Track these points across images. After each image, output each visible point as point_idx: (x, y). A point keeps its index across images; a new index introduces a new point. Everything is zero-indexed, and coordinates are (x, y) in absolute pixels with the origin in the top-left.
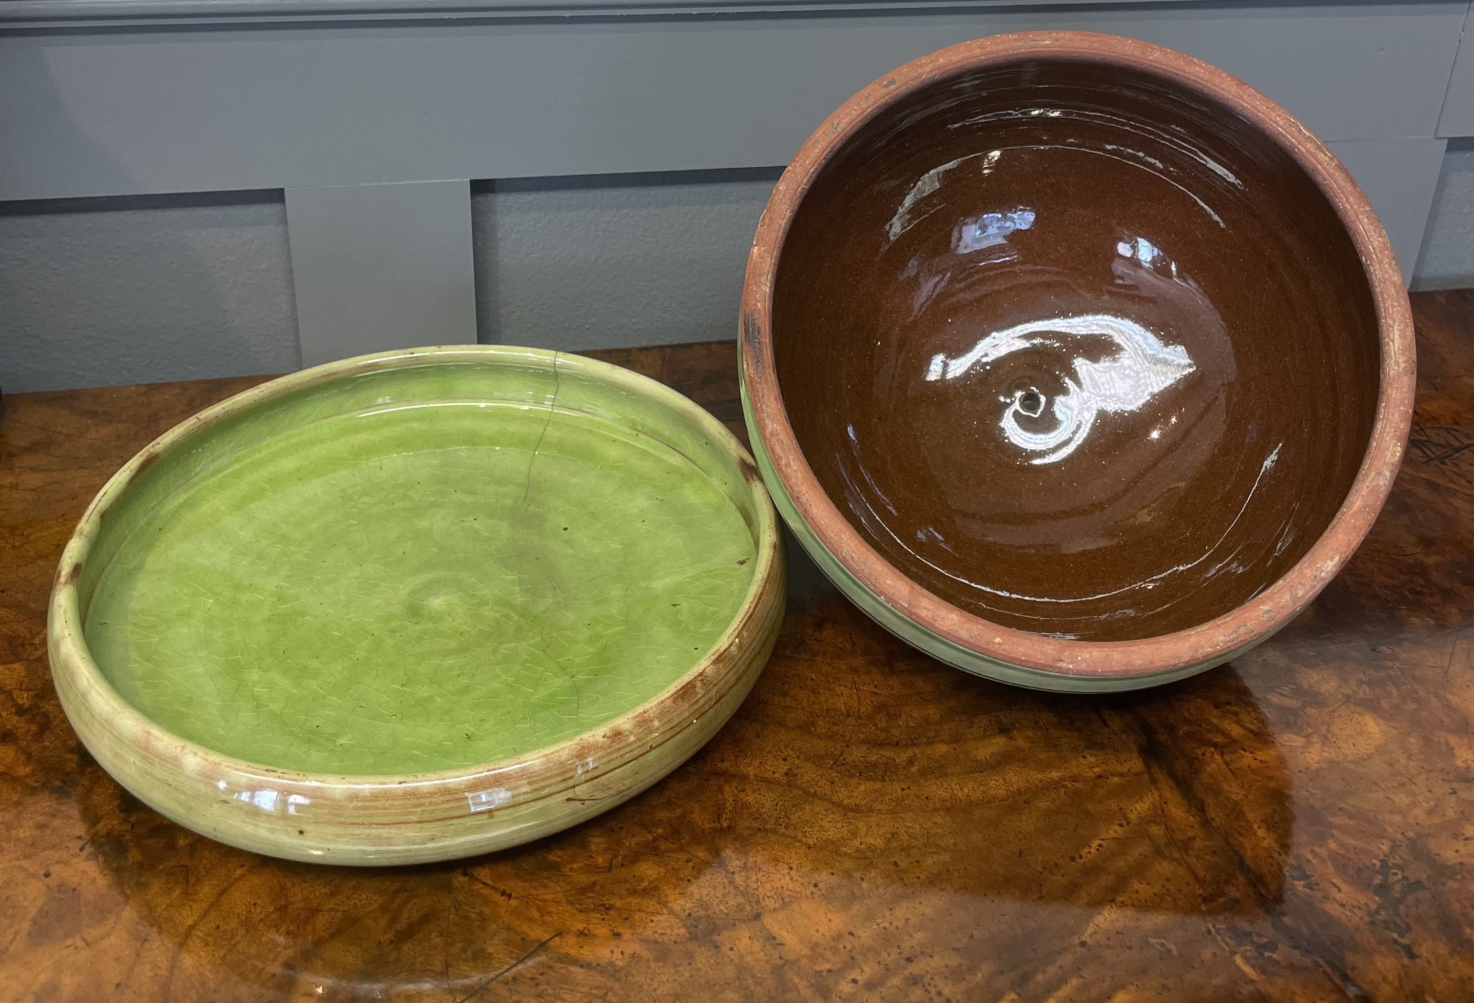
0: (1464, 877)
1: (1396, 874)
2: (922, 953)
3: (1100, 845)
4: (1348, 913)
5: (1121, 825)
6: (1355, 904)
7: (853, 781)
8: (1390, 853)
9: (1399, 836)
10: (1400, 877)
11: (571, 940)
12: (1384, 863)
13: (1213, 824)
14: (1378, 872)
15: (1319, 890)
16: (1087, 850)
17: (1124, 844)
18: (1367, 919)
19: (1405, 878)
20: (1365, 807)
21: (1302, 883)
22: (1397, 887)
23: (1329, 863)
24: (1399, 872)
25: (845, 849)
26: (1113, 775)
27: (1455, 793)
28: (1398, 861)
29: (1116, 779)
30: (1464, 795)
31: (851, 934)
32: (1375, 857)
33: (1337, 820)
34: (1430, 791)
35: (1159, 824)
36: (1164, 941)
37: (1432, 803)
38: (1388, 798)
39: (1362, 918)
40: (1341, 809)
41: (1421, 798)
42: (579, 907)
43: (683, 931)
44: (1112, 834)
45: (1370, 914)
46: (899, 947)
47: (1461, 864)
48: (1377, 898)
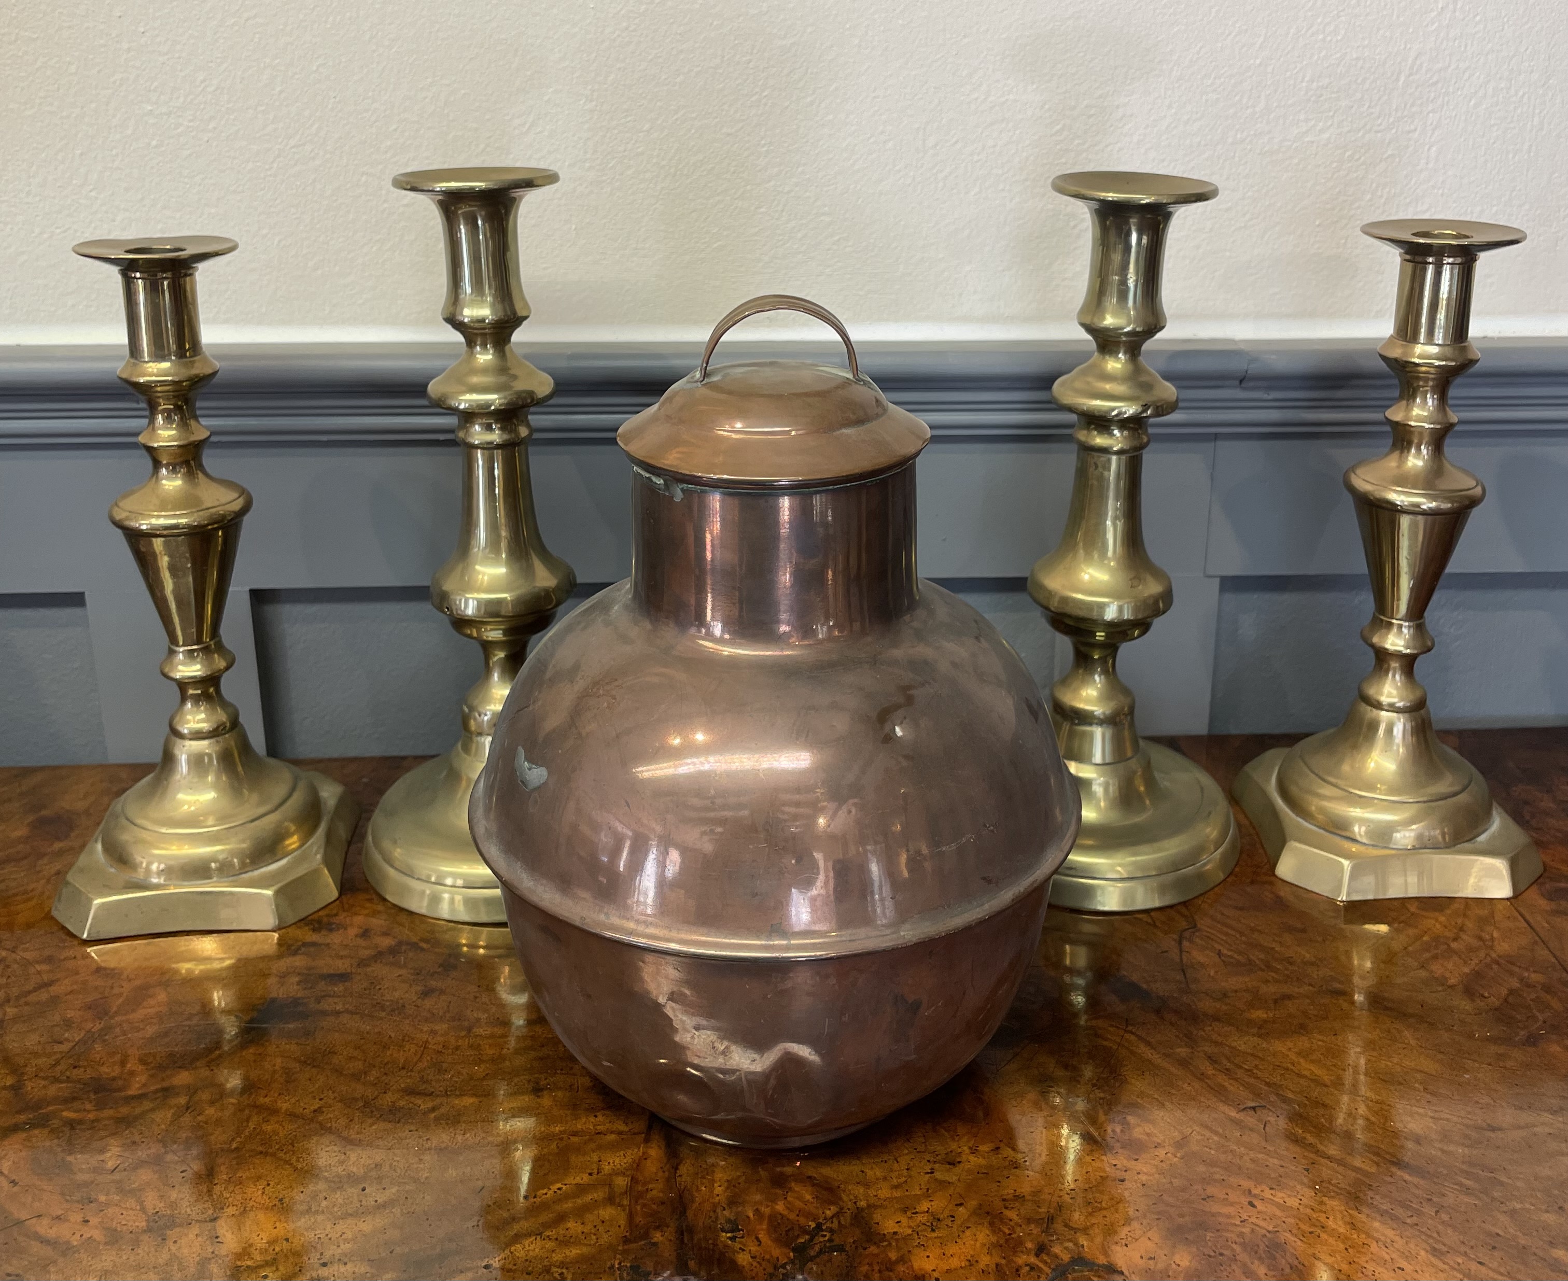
0: (890, 1244)
1: (825, 1236)
2: (339, 1260)
3: (559, 1189)
4: (755, 1264)
5: (590, 1174)
6: (767, 1257)
7: (370, 1121)
8: (832, 1217)
9: (850, 1205)
10: (826, 1238)
11: (45, 1221)
12: (819, 1226)
13: (678, 1179)
14: (807, 1233)
15: (740, 1243)
16: (545, 1191)
17: (582, 1189)
18: (771, 1270)
19: (830, 1240)
20: (835, 1176)
21: (729, 1235)
22: (817, 1248)
23: (766, 1222)
24: (828, 1235)
25: (326, 1174)
26: (612, 1132)
27: (932, 1173)
28: (835, 1225)
29: (613, 1137)
30: (938, 1175)
31: (287, 1240)
32: (814, 1220)
33: (797, 1187)
34: (908, 1169)
35: (628, 1176)
36: (564, 1271)
37: (903, 1179)
38: (863, 1172)
39: (765, 1269)
40: (809, 1177)
41: (894, 1175)
42: (68, 1198)
43: (144, 1224)
44: (578, 1180)
45: (776, 1268)
46: (322, 1254)
47: (895, 1233)
48: (791, 1254)
